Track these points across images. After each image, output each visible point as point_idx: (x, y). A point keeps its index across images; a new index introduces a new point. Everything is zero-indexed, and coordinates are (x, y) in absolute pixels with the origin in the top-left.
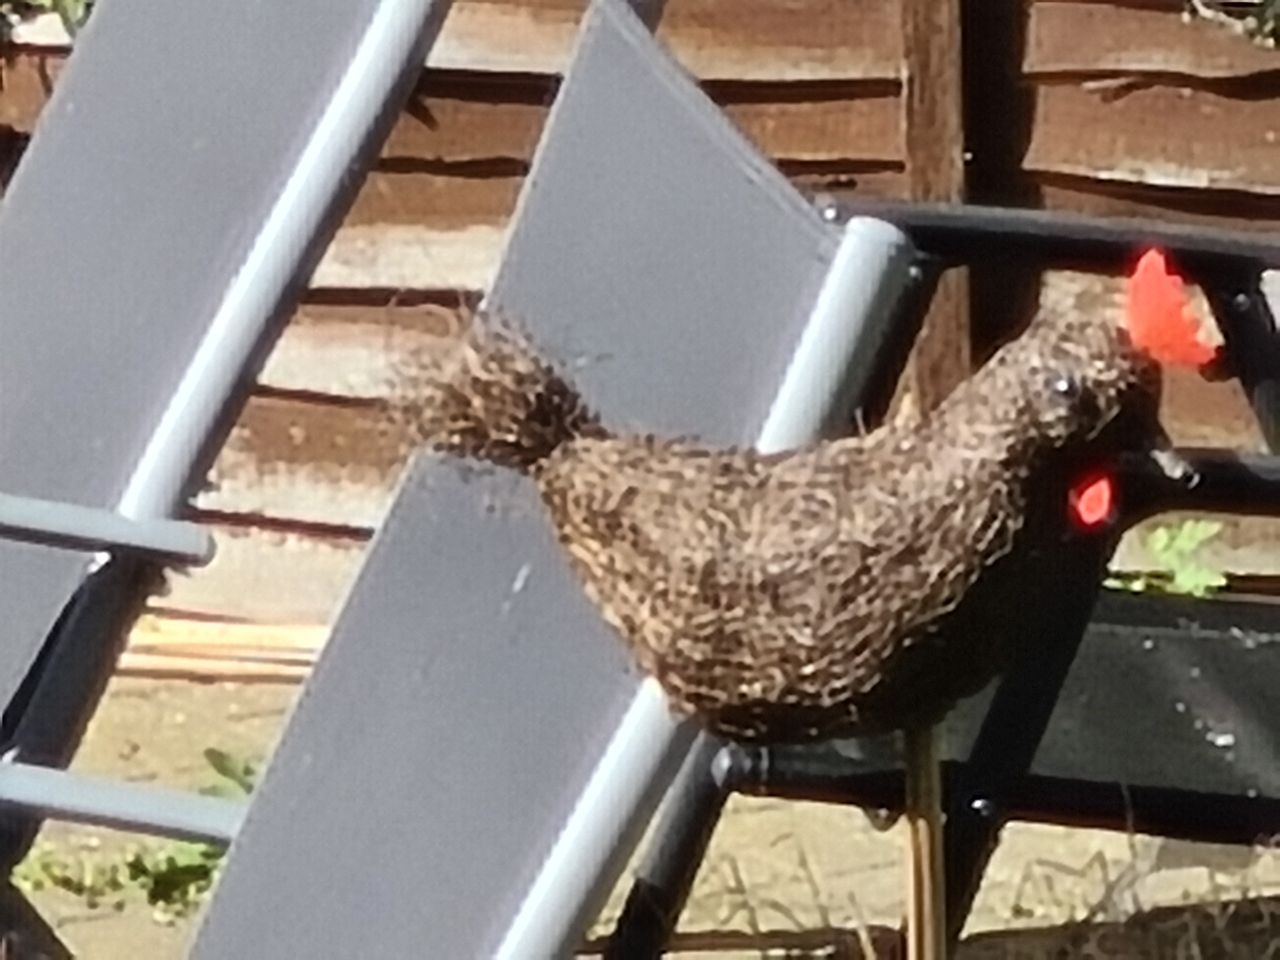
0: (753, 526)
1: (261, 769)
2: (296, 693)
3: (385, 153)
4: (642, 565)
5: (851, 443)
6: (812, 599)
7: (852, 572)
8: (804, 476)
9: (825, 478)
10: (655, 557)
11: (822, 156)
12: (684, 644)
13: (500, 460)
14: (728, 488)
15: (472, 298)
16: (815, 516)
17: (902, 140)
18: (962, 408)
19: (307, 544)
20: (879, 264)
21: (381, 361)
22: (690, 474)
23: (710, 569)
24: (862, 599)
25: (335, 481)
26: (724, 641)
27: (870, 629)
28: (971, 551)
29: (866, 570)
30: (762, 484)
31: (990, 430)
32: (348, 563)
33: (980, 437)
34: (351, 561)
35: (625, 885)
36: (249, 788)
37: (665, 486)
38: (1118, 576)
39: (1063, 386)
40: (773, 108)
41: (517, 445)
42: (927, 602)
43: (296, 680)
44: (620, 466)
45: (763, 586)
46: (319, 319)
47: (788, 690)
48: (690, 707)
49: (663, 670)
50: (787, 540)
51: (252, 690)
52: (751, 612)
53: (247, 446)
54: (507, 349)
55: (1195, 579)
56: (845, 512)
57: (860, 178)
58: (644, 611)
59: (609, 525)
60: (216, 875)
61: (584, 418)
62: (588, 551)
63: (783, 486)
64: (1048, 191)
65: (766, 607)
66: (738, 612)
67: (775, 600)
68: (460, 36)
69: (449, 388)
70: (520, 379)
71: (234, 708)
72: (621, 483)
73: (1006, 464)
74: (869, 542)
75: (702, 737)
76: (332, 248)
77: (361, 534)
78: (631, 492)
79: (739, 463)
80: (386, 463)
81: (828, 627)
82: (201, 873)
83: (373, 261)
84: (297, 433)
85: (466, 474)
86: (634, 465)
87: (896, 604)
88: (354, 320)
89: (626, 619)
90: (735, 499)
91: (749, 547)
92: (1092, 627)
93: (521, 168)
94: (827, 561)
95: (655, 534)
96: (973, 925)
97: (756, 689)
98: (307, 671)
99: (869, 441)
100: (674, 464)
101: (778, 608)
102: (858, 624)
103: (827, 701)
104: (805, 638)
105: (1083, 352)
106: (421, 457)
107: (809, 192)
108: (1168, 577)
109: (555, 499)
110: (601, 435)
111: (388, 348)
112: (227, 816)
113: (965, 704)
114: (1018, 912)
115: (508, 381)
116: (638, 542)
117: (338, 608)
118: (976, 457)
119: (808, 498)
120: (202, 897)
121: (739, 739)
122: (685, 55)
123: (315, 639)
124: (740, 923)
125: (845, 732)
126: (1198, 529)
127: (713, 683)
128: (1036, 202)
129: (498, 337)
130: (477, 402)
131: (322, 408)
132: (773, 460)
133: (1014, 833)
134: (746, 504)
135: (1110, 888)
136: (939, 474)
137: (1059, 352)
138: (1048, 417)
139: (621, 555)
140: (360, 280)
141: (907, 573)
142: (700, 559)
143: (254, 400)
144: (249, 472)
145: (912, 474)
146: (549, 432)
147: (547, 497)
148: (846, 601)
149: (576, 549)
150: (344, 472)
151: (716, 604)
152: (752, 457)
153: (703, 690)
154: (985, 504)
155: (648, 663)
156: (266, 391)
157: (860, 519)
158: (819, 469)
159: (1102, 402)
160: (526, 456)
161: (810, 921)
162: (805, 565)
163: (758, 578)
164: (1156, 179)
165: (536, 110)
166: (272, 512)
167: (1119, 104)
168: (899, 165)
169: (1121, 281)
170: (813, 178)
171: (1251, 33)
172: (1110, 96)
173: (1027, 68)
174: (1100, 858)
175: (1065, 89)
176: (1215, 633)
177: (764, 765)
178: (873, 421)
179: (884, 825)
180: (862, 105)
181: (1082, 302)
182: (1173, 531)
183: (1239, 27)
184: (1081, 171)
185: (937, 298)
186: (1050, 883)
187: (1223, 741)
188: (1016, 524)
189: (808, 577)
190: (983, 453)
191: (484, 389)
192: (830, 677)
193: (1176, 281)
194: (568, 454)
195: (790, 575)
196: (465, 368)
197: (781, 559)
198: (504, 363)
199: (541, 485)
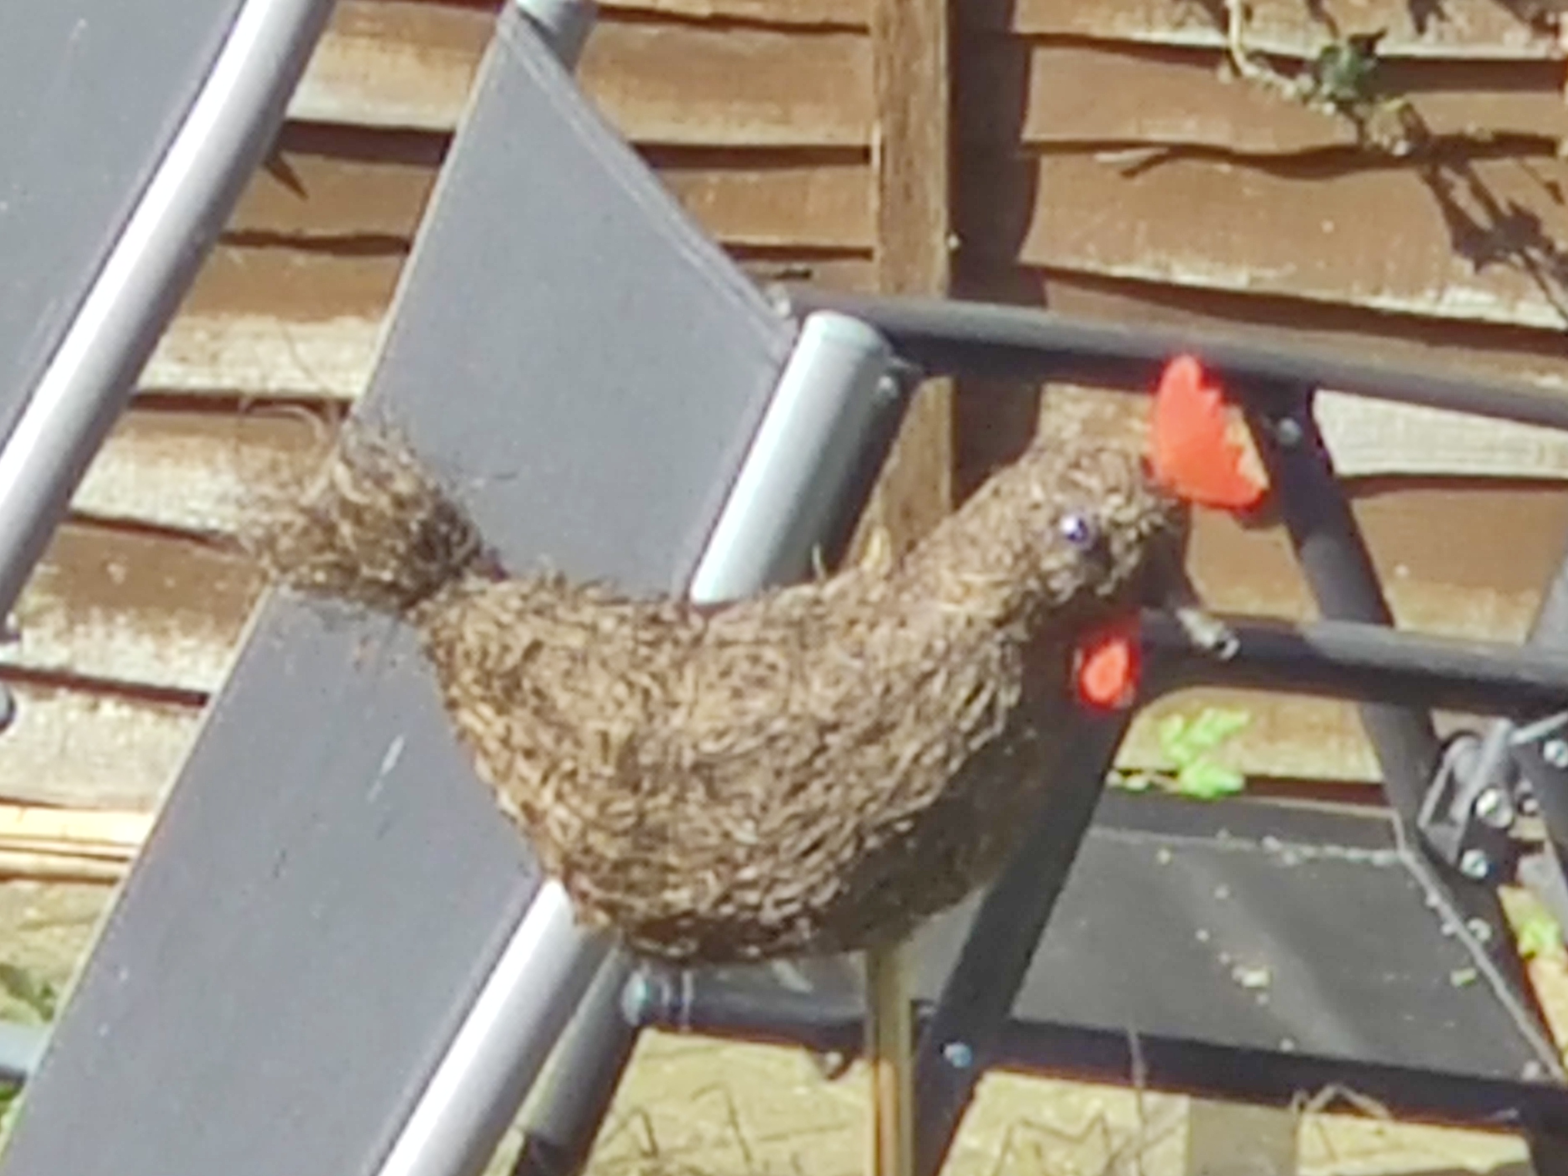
0: (684, 693)
1: (64, 993)
2: (109, 897)
3: (235, 223)
4: (546, 738)
5: (807, 591)
6: (755, 785)
7: (805, 752)
8: (748, 632)
9: (774, 635)
10: (562, 729)
11: (773, 239)
12: (596, 839)
13: (371, 603)
14: (653, 644)
15: (344, 406)
16: (761, 683)
17: (872, 221)
18: (946, 550)
19: (126, 711)
20: (843, 372)
22: (607, 624)
23: (631, 747)
24: (816, 787)
25: (163, 632)
26: (645, 835)
27: (826, 824)
28: (953, 729)
29: (822, 749)
30: (697, 640)
31: (978, 580)
32: (177, 736)
33: (968, 589)
34: (181, 733)
36: (48, 1015)
37: (576, 640)
38: (1127, 773)
39: (1069, 525)
40: (713, 177)
41: (393, 587)
42: (899, 792)
43: (111, 881)
44: (520, 614)
45: (696, 767)
46: (144, 432)
47: (725, 898)
48: (602, 918)
49: (568, 873)
50: (726, 711)
51: (57, 890)
52: (680, 799)
53: (55, 586)
54: (384, 464)
55: (1206, 779)
56: (798, 675)
57: (819, 268)
58: (547, 795)
59: (507, 688)
60: (8, 1119)
61: (476, 552)
62: (480, 720)
63: (723, 644)
64: (1051, 288)
65: (697, 793)
66: (664, 799)
67: (710, 785)
68: (330, 79)
70: (400, 502)
71: (32, 913)
72: (524, 636)
73: (999, 623)
74: (827, 715)
75: (614, 953)
76: (165, 342)
77: (200, 699)
78: (534, 649)
79: (668, 613)
81: (773, 821)
83: (214, 358)
84: (117, 571)
85: (331, 622)
86: (539, 612)
87: (859, 794)
88: (192, 431)
89: (527, 808)
90: (663, 659)
91: (678, 719)
92: (1095, 832)
93: (404, 246)
94: (773, 739)
95: (562, 699)
97: (684, 897)
98: (122, 870)
99: (831, 588)
100: (588, 614)
101: (713, 795)
102: (808, 821)
103: (770, 915)
104: (746, 834)
105: (1094, 482)
106: (274, 601)
107: (760, 281)
109: (440, 653)
110: (499, 575)
111: (238, 465)
112: (22, 1047)
115: (384, 502)
116: (542, 709)
117: (164, 792)
118: (961, 612)
119: (755, 660)
121: (660, 960)
122: (607, 103)
123: (133, 830)
125: (790, 952)
127: (631, 888)
128: (1041, 301)
129: (375, 450)
130: (346, 529)
131: (150, 542)
132: (710, 611)
133: (994, 1087)
134: (678, 665)
135: (1113, 1159)
136: (914, 634)
137: (1067, 484)
138: (1050, 563)
141: (873, 754)
142: (619, 731)
143: (66, 530)
144: (56, 620)
145: (884, 630)
146: (434, 568)
147: (430, 652)
148: (798, 788)
149: (466, 717)
150: (173, 623)
151: (636, 788)
152: (684, 606)
153: (617, 896)
154: (970, 674)
155: (552, 860)
156: (83, 519)
157: (817, 684)
158: (768, 623)
159: (1116, 547)
160: (405, 598)
162: (750, 743)
163: (688, 758)
164: (1184, 276)
165: (421, 173)
166: (83, 669)
167: (1139, 181)
168: (866, 254)
169: (1141, 403)
170: (762, 266)
171: (1306, 99)
172: (1130, 173)
173: (1030, 133)
174: (1100, 1118)
175: (1071, 163)
176: (1246, 845)
177: (688, 996)
178: (833, 566)
179: (836, 1075)
180: (823, 175)
181: (1089, 427)
182: (1191, 719)
183: (1289, 88)
184: (1091, 265)
185: (911, 421)
186: (1038, 1151)
187: (1254, 978)
188: (1009, 698)
189: (751, 760)
190: (972, 606)
191: (355, 513)
192: (775, 882)
193: (1211, 396)
194: (459, 596)
195: (727, 756)
196: (332, 486)
197: (720, 735)
198: (382, 481)
199: (423, 636)
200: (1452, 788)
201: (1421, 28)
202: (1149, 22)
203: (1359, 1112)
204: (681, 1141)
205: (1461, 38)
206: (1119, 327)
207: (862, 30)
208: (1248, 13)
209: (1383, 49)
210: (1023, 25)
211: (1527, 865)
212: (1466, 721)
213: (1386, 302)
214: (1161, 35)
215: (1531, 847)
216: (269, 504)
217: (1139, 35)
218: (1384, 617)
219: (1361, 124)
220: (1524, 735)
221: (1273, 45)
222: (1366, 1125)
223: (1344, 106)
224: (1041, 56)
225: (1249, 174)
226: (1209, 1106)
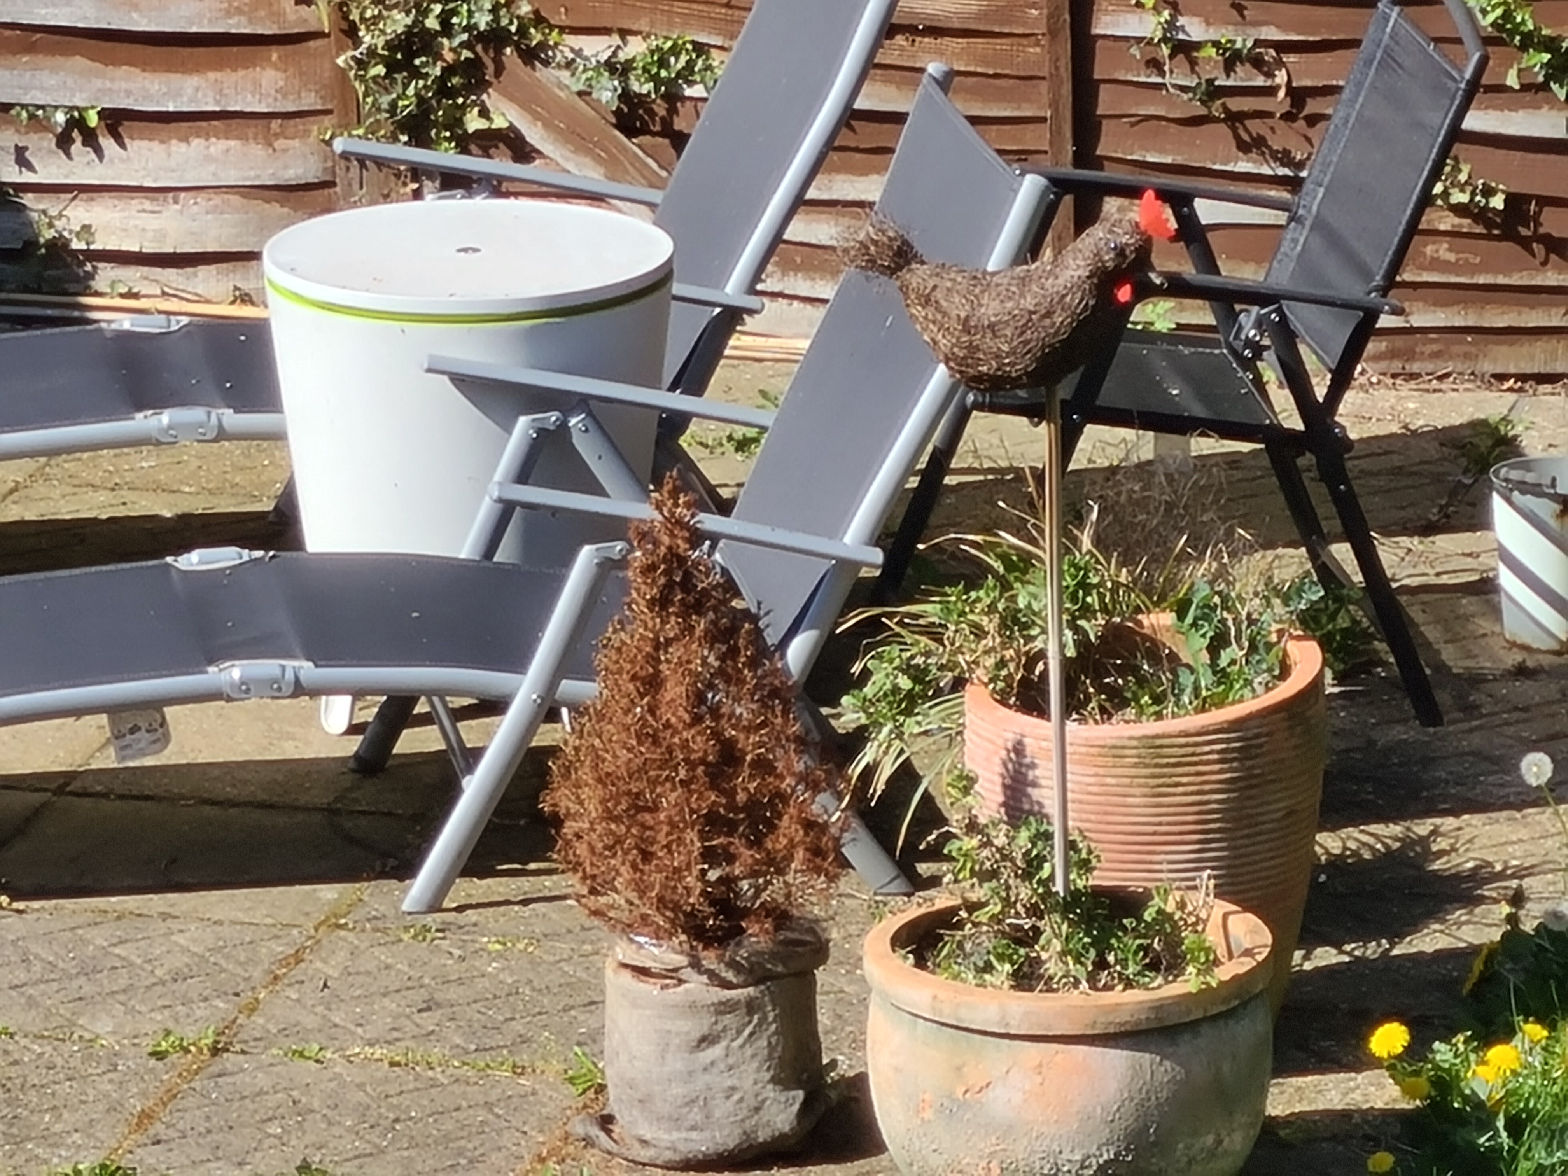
0: (985, 301)
1: (782, 398)
2: (796, 367)
3: (836, 144)
4: (939, 317)
5: (1025, 267)
6: (1008, 332)
7: (1024, 321)
8: (1006, 281)
9: (1015, 282)
10: (945, 314)
11: (1014, 148)
12: (956, 350)
13: (882, 273)
14: (975, 286)
15: (871, 205)
16: (1010, 298)
17: (1047, 142)
18: (1071, 254)
19: (802, 305)
20: (1038, 193)
21: (833, 231)
22: (959, 279)
23: (967, 318)
24: (1029, 332)
25: (813, 279)
26: (972, 348)
27: (1033, 344)
28: (1074, 313)
29: (1030, 320)
30: (988, 285)
31: (1082, 263)
32: (819, 313)
33: (1078, 266)
34: (820, 312)
35: (929, 448)
36: (777, 406)
37: (949, 284)
38: (1133, 323)
39: (1112, 245)
40: (994, 127)
41: (889, 267)
42: (1056, 333)
43: (796, 361)
44: (930, 276)
45: (989, 326)
46: (807, 213)
47: (999, 369)
48: (958, 376)
49: (947, 361)
50: (999, 307)
51: (778, 365)
52: (983, 337)
53: (777, 264)
54: (885, 227)
55: (1163, 325)
56: (1022, 295)
57: (1030, 157)
58: (940, 336)
59: (926, 301)
60: (763, 441)
61: (915, 256)
62: (917, 311)
63: (998, 285)
64: (1106, 163)
65: (989, 335)
66: (978, 337)
67: (993, 332)
68: (868, 96)
69: (861, 243)
70: (890, 239)
71: (770, 373)
72: (931, 284)
73: (1088, 277)
74: (1032, 308)
75: (962, 388)
76: (813, 183)
77: (825, 301)
78: (935, 287)
79: (979, 275)
80: (835, 273)
81: (1015, 343)
82: (756, 440)
83: (830, 188)
84: (799, 260)
85: (867, 278)
86: (936, 275)
87: (1043, 335)
88: (823, 213)
89: (933, 339)
90: (977, 291)
91: (983, 310)
92: (1122, 344)
93: (891, 151)
94: (1015, 316)
95: (944, 304)
96: (1072, 467)
97: (984, 369)
98: (801, 358)
99: (1033, 266)
100: (953, 275)
101: (995, 336)
102: (1026, 343)
103: (1014, 375)
104: (1005, 348)
105: (1120, 231)
106: (849, 271)
107: (1009, 163)
108: (1152, 324)
109: (904, 289)
110: (923, 263)
111: (836, 225)
112: (768, 418)
113: (1070, 376)
114: (1090, 461)
115: (885, 239)
116: (939, 308)
117: (815, 331)
118: (1076, 274)
119: (1008, 290)
120: (757, 450)
121: (978, 389)
122: (959, 106)
123: (804, 344)
124: (976, 465)
125: (1021, 387)
126: (1165, 305)
127: (968, 366)
128: (1102, 168)
129: (882, 222)
130: (872, 248)
131: (809, 249)
132: (993, 274)
133: (1089, 429)
134: (983, 292)
135: (1128, 451)
136: (1061, 281)
137: (1111, 232)
138: (1105, 258)
139: (930, 312)
140: (825, 196)
141: (1047, 322)
142: (963, 315)
143: (782, 246)
144: (778, 275)
145: (1050, 281)
146: (902, 261)
147: (901, 289)
148: (1023, 333)
149: (912, 310)
150: (817, 276)
151: (969, 333)
152: (985, 273)
153: (963, 368)
154: (1079, 294)
155: (941, 357)
156: (786, 242)
157: (1029, 299)
158: (1013, 278)
159: (1128, 252)
160: (892, 271)
161: (1004, 464)
162: (1006, 318)
163: (986, 323)
164: (1150, 159)
165: (898, 127)
166: (787, 292)
167: (1136, 128)
168: (1046, 152)
169: (1137, 202)
170: (1011, 157)
171: (1190, 100)
172: (1133, 125)
173: (1099, 112)
174: (1124, 440)
175: (1114, 122)
176: (1173, 348)
177: (987, 399)
178: (1034, 258)
179: (1037, 425)
180: (1031, 127)
181: (1120, 209)
182: (1155, 305)
183: (1185, 97)
184: (1120, 155)
185: (1061, 208)
186: (1103, 450)
187: (1175, 392)
188: (1092, 302)
189: (1007, 323)
190: (1079, 272)
191: (875, 243)
192: (1015, 364)
193: (1159, 202)
194: (909, 270)
195: (1000, 322)
196: (868, 234)
197: (996, 315)
198: (884, 232)
199: (898, 283)
200: (1240, 328)
201: (1228, 76)
202: (1139, 75)
203: (1208, 436)
204: (986, 446)
205: (1242, 80)
206: (1129, 177)
207: (1043, 78)
208: (1172, 72)
209: (1217, 83)
210: (1097, 76)
211: (1265, 354)
212: (1244, 307)
213: (1217, 167)
214: (1142, 79)
215: (1267, 348)
216: (847, 240)
217: (1135, 79)
218: (1217, 272)
219: (1209, 108)
220: (1263, 312)
221: (1180, 82)
222: (1212, 440)
223: (1203, 102)
224: (1102, 87)
225: (1172, 125)
226: (1160, 435)
